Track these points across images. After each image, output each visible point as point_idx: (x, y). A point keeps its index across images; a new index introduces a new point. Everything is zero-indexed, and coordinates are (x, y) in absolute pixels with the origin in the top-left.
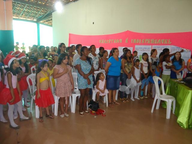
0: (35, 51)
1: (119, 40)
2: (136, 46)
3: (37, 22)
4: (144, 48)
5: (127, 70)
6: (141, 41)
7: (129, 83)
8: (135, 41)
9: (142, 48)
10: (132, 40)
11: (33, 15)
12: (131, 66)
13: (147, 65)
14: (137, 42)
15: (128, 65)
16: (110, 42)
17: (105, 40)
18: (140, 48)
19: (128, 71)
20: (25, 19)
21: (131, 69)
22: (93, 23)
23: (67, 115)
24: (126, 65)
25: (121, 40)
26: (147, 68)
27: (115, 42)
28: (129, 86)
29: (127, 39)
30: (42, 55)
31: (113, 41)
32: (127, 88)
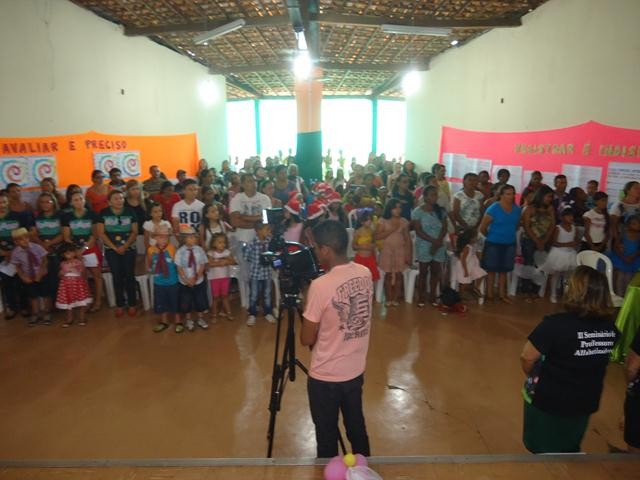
0: (359, 176)
1: (566, 145)
2: (613, 166)
3: (373, 97)
4: (634, 171)
5: (536, 231)
6: (627, 151)
7: (543, 261)
8: (608, 150)
9: (628, 171)
10: (601, 147)
11: (364, 83)
12: (545, 224)
13: (603, 223)
14: (616, 154)
15: (538, 220)
16: (541, 151)
17: (530, 146)
18: (622, 170)
19: (538, 235)
20: (345, 93)
21: (545, 230)
22: (502, 101)
23: (396, 304)
24: (533, 220)
25: (571, 146)
26: (601, 229)
27: (554, 151)
28: (540, 268)
29: (588, 145)
30: (368, 191)
31: (550, 149)
32: (537, 271)
